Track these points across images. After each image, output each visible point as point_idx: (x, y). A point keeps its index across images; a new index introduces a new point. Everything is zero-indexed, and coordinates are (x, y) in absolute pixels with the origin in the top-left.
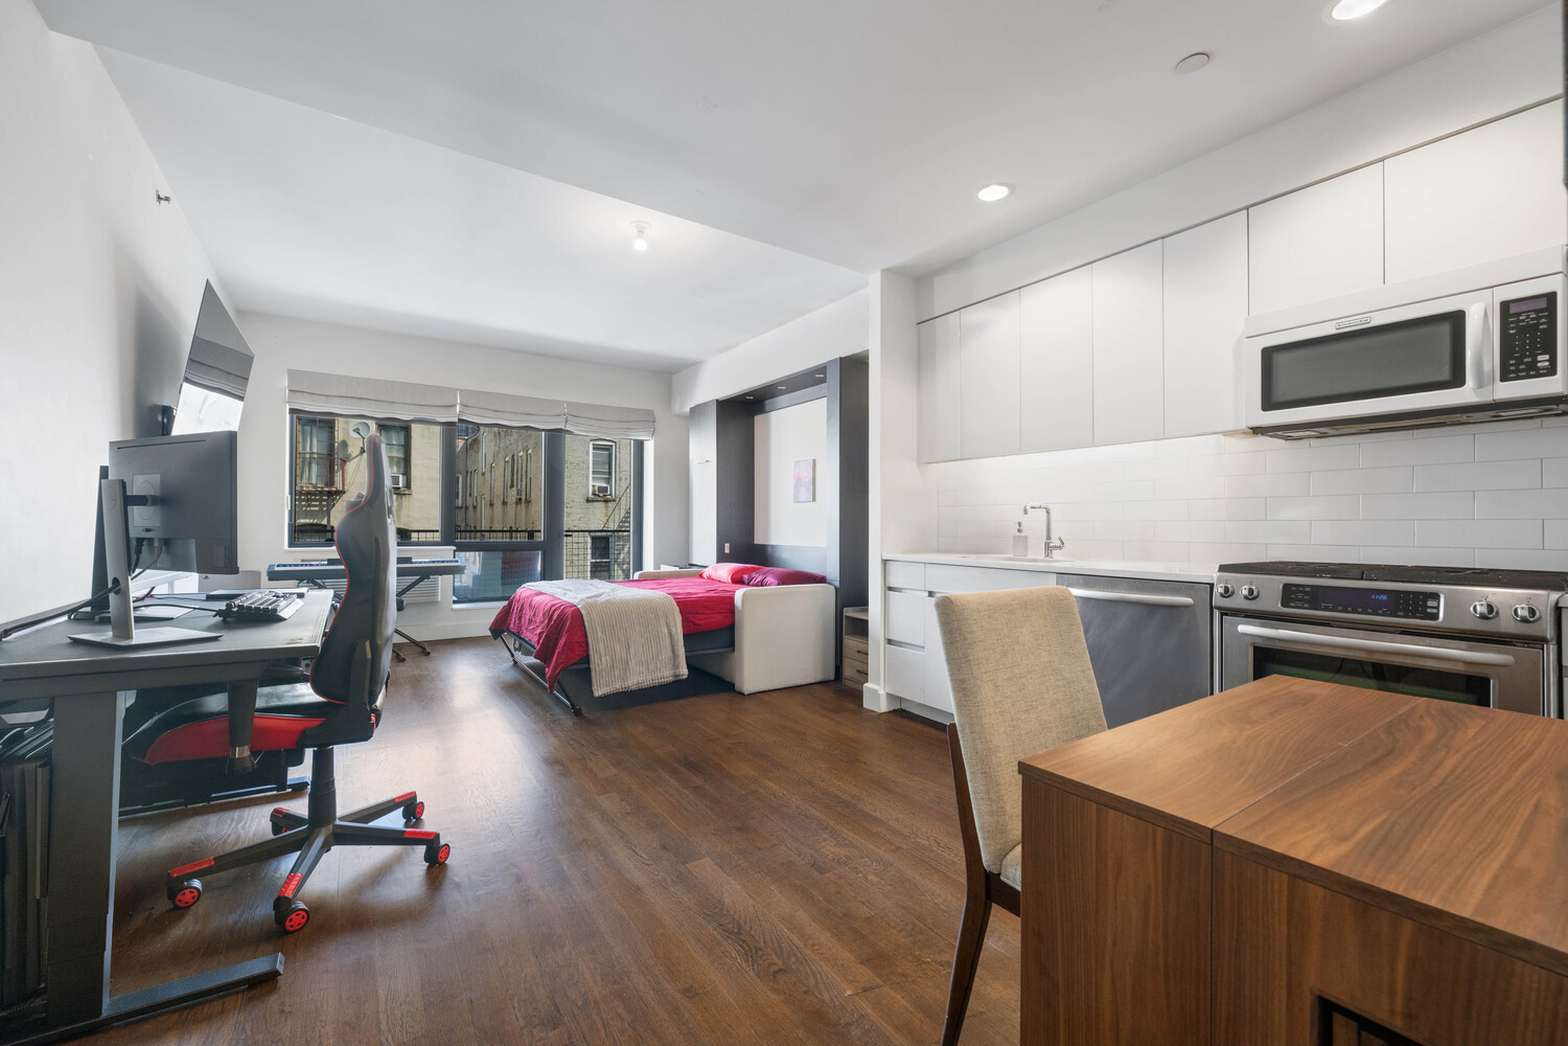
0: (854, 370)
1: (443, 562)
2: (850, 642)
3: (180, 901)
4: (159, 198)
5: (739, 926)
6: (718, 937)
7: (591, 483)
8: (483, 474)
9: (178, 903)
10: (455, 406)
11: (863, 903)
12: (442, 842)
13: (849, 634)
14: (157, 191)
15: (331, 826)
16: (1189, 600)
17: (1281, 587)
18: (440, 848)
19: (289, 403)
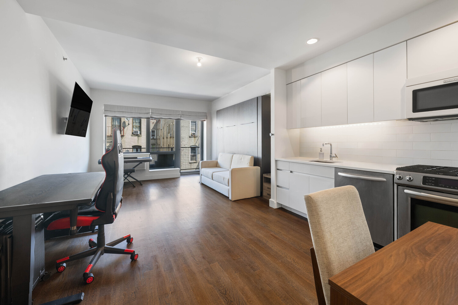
0: (266, 99)
1: (146, 158)
2: (265, 185)
3: (59, 270)
4: (64, 59)
5: (226, 291)
6: (219, 295)
7: (190, 132)
8: (161, 130)
9: (59, 271)
10: (149, 113)
11: (268, 284)
12: (136, 253)
13: (265, 182)
14: (63, 57)
15: (103, 247)
16: (385, 179)
17: (422, 177)
18: (135, 255)
19: (104, 114)
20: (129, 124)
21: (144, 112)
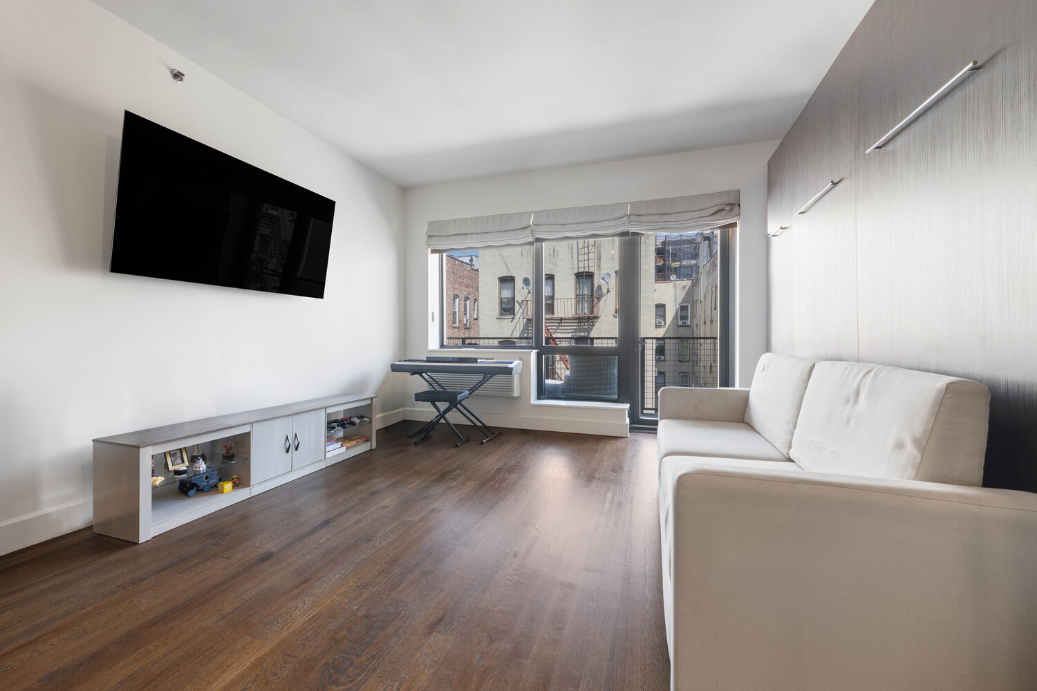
19: (428, 245)
20: (608, 291)
21: (516, 227)
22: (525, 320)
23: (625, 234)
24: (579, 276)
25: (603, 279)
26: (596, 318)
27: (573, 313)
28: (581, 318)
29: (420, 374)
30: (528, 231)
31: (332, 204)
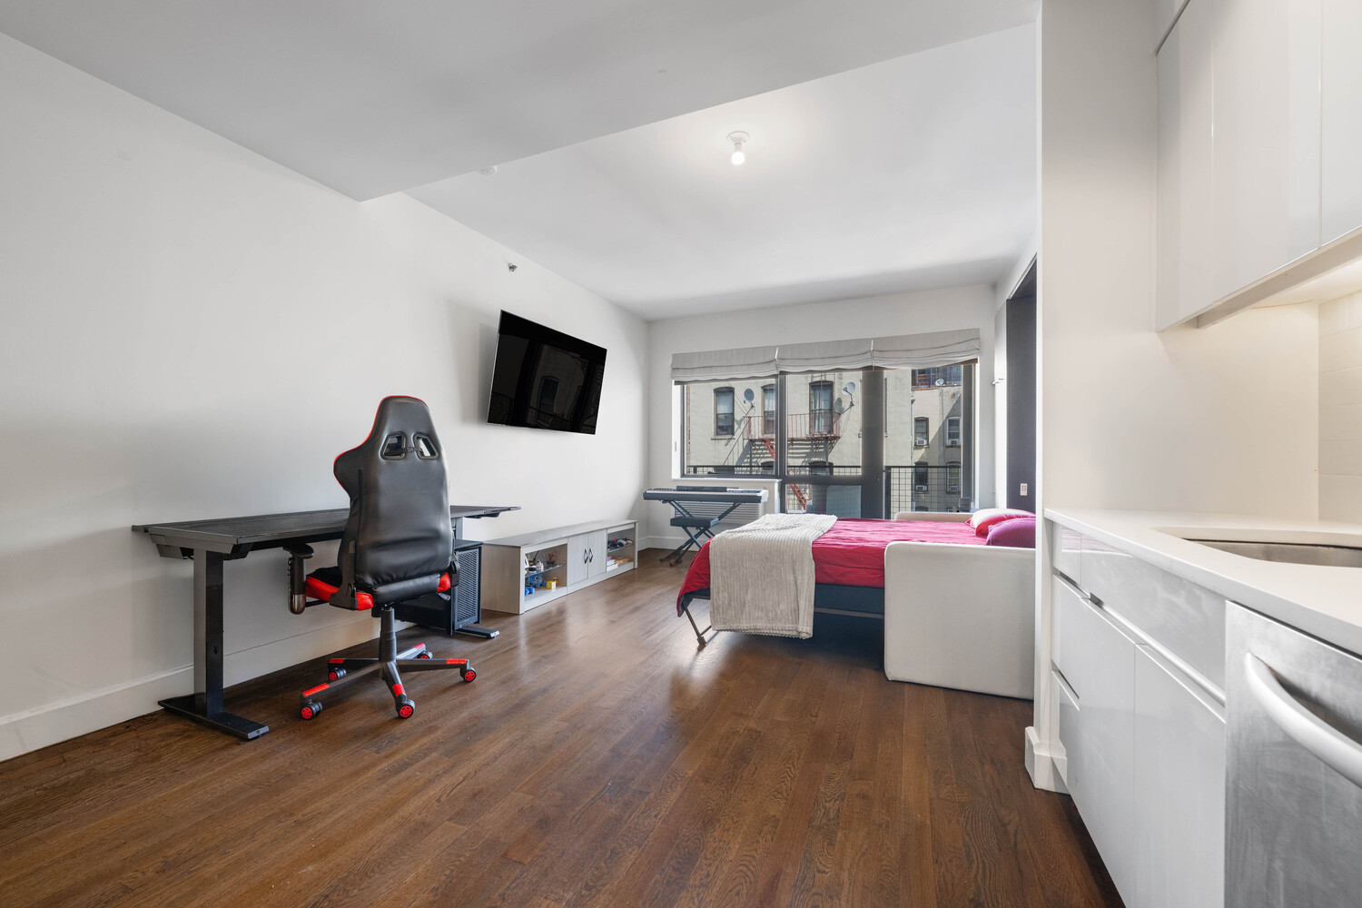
1: (749, 492)
4: (510, 268)
14: (509, 264)
19: (673, 377)
20: (852, 405)
21: (761, 360)
22: (746, 442)
23: (870, 367)
24: (814, 386)
25: (845, 390)
26: (836, 438)
27: (808, 433)
28: (817, 439)
29: (670, 502)
30: (773, 364)
31: (604, 351)
